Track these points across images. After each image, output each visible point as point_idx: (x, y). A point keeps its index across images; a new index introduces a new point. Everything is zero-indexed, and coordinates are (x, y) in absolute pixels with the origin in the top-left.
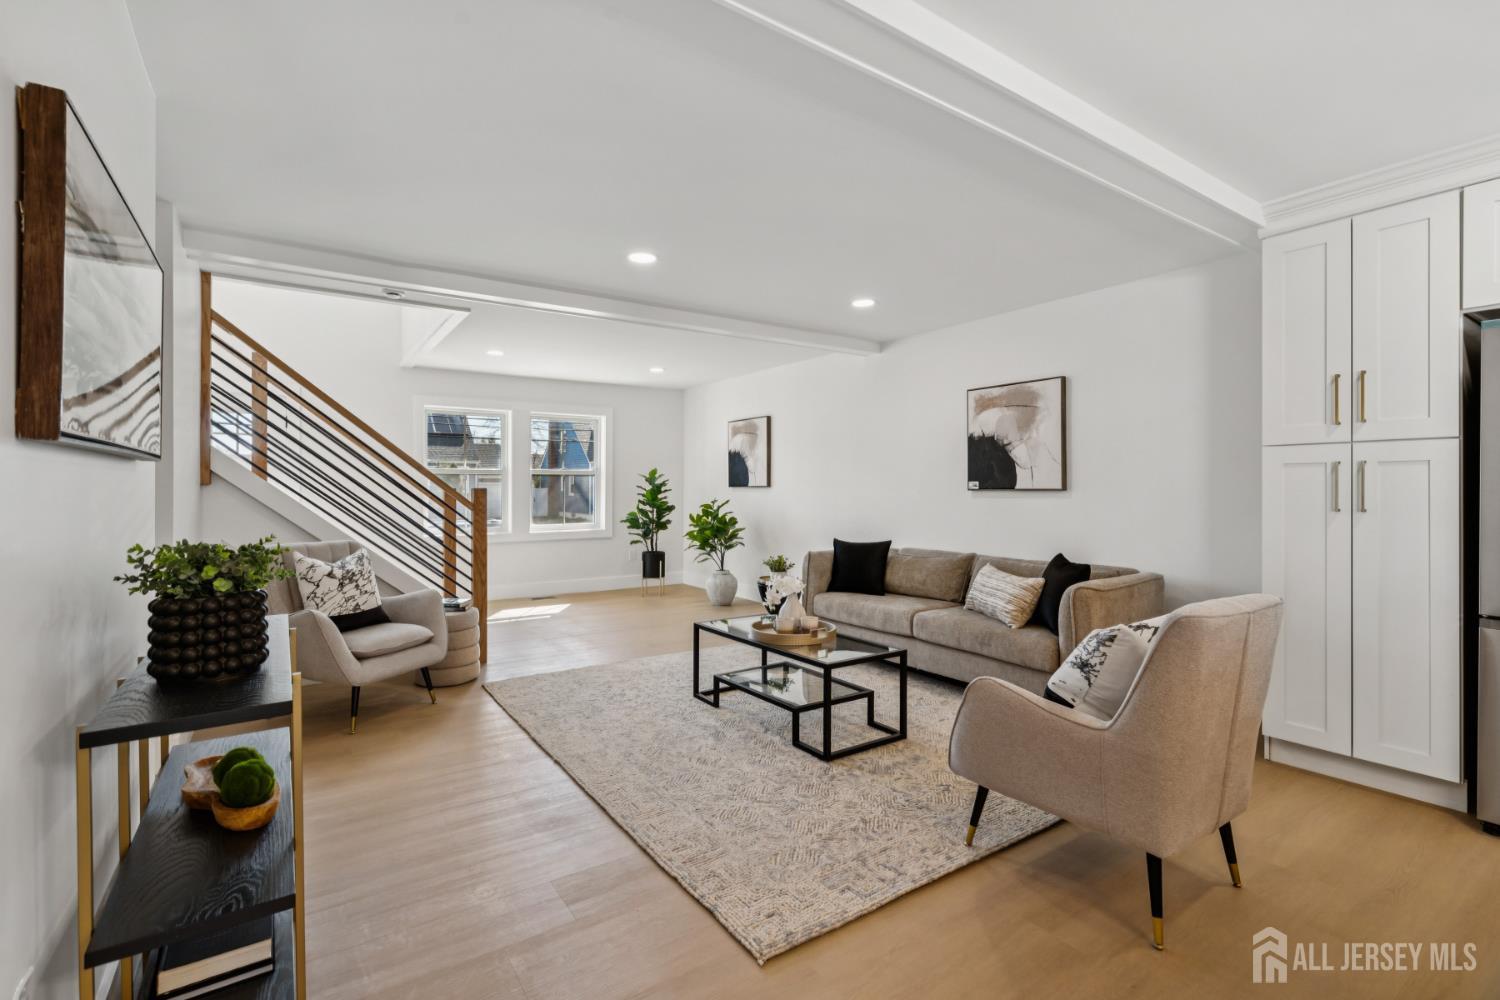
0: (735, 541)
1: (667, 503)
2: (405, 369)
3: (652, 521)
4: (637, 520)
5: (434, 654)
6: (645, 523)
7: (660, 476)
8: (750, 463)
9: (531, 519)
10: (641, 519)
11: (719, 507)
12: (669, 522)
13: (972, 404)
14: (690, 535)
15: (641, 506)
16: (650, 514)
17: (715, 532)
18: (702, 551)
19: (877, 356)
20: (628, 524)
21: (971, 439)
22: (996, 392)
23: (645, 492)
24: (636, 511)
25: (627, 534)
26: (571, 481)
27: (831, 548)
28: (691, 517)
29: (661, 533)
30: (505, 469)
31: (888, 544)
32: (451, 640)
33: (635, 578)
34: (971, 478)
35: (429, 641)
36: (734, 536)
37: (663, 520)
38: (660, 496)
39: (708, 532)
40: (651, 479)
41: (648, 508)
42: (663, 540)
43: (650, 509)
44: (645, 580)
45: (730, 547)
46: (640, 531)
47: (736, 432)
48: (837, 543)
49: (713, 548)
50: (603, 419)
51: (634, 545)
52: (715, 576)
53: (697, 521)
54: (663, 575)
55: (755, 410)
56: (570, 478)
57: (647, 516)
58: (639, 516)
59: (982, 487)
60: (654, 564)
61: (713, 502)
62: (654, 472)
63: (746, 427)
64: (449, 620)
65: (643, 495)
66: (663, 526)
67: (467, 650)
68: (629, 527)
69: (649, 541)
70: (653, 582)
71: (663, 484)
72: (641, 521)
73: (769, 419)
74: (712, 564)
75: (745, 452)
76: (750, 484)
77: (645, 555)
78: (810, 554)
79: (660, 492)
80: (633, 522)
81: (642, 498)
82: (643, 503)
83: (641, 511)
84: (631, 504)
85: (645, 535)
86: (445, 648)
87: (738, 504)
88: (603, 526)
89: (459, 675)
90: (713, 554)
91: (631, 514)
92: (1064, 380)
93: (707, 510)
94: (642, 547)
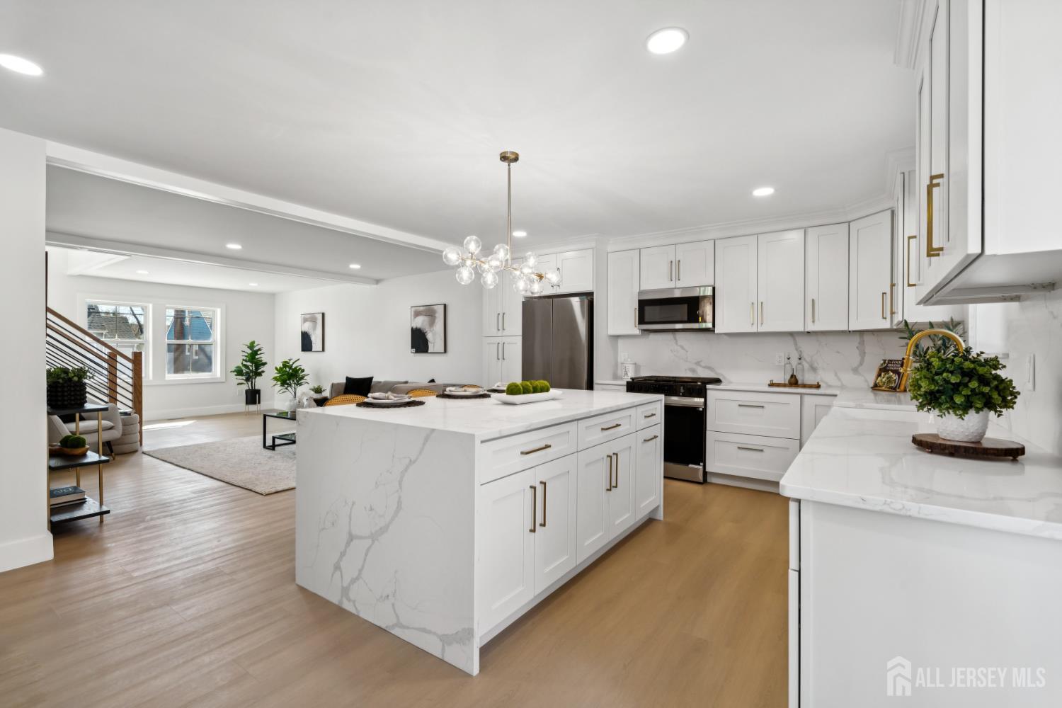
0: (302, 381)
1: (261, 361)
2: (71, 276)
3: (252, 371)
4: (242, 371)
5: (116, 434)
6: (247, 373)
7: (257, 345)
8: (313, 338)
9: (166, 372)
10: (245, 370)
11: (294, 363)
12: (263, 372)
13: (413, 313)
14: (275, 379)
15: (244, 363)
16: (251, 368)
17: (290, 376)
18: (282, 388)
19: (375, 286)
20: (235, 373)
21: (412, 329)
22: (422, 308)
23: (246, 354)
24: (241, 365)
25: (235, 379)
26: (196, 348)
27: (345, 381)
28: (276, 368)
29: (258, 378)
30: (147, 341)
31: (372, 378)
32: (123, 430)
33: (241, 406)
34: (412, 348)
35: (111, 428)
36: (302, 378)
37: (260, 370)
38: (257, 357)
39: (285, 376)
40: (251, 346)
41: (249, 364)
42: (259, 383)
43: (251, 364)
44: (247, 406)
45: (301, 384)
46: (244, 377)
47: (305, 320)
48: (347, 378)
49: (289, 385)
50: (219, 311)
51: (239, 386)
52: (291, 401)
53: (279, 370)
54: (259, 403)
55: (316, 309)
56: (194, 346)
57: (249, 369)
58: (243, 368)
59: (417, 352)
60: (253, 397)
61: (290, 360)
62: (253, 343)
63: (310, 318)
64: (123, 420)
65: (246, 356)
66: (260, 374)
67: (132, 436)
68: (236, 375)
69: (250, 383)
70: (252, 408)
71: (259, 350)
72: (244, 371)
73: (323, 315)
74: (289, 394)
75: (310, 332)
76: (313, 350)
77: (247, 391)
78: (333, 384)
79: (257, 354)
80: (239, 372)
81: (245, 358)
82: (246, 361)
83: (245, 366)
84: (238, 361)
85: (247, 380)
86: (121, 433)
87: (305, 361)
88: (218, 375)
89: (126, 448)
90: (289, 388)
91: (237, 367)
92: (445, 306)
93: (285, 364)
94: (245, 387)
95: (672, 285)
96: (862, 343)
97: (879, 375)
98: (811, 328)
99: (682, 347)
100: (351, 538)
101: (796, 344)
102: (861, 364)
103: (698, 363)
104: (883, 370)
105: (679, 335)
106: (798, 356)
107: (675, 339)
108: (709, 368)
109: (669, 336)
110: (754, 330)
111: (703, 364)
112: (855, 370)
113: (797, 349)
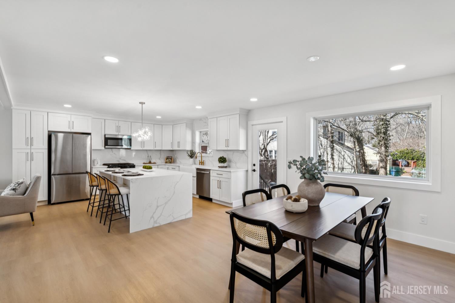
95: (117, 134)
96: (160, 152)
97: (166, 160)
98: (155, 149)
99: (115, 154)
100: (158, 207)
101: (147, 152)
102: (160, 157)
103: (120, 159)
104: (167, 158)
105: (113, 150)
106: (147, 156)
107: (112, 151)
108: (124, 160)
109: (110, 150)
110: (142, 149)
111: (122, 159)
112: (159, 159)
113: (147, 154)
